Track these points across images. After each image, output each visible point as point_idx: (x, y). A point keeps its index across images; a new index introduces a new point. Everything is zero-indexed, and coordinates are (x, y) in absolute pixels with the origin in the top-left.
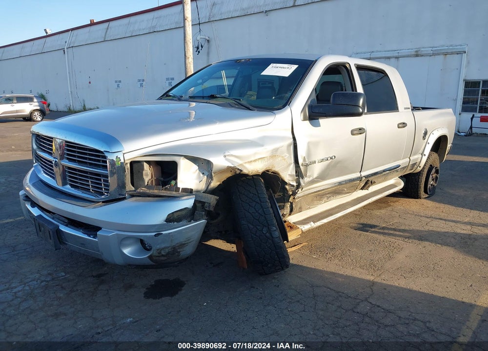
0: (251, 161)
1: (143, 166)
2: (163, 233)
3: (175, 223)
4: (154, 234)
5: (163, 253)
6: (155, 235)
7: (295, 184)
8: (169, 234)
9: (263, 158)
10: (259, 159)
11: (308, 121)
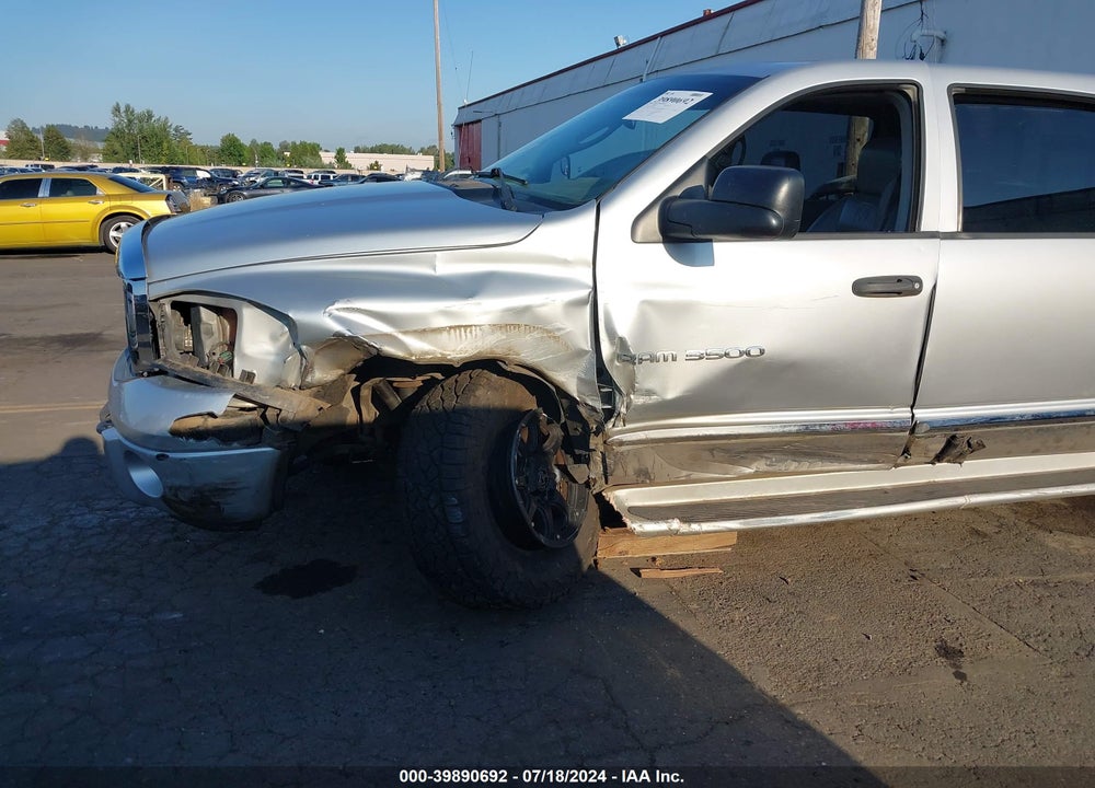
0: (424, 330)
1: (199, 311)
2: (170, 455)
3: (191, 440)
4: (156, 453)
5: (181, 496)
6: (158, 456)
7: (599, 405)
8: (181, 459)
9: (466, 327)
10: (451, 328)
11: (661, 245)
